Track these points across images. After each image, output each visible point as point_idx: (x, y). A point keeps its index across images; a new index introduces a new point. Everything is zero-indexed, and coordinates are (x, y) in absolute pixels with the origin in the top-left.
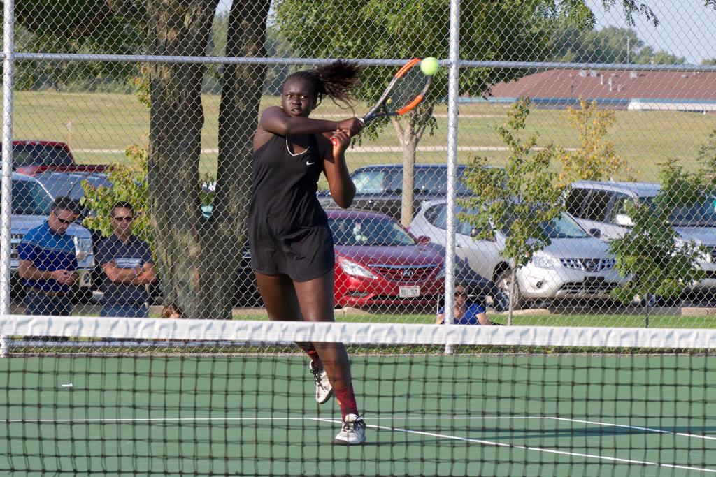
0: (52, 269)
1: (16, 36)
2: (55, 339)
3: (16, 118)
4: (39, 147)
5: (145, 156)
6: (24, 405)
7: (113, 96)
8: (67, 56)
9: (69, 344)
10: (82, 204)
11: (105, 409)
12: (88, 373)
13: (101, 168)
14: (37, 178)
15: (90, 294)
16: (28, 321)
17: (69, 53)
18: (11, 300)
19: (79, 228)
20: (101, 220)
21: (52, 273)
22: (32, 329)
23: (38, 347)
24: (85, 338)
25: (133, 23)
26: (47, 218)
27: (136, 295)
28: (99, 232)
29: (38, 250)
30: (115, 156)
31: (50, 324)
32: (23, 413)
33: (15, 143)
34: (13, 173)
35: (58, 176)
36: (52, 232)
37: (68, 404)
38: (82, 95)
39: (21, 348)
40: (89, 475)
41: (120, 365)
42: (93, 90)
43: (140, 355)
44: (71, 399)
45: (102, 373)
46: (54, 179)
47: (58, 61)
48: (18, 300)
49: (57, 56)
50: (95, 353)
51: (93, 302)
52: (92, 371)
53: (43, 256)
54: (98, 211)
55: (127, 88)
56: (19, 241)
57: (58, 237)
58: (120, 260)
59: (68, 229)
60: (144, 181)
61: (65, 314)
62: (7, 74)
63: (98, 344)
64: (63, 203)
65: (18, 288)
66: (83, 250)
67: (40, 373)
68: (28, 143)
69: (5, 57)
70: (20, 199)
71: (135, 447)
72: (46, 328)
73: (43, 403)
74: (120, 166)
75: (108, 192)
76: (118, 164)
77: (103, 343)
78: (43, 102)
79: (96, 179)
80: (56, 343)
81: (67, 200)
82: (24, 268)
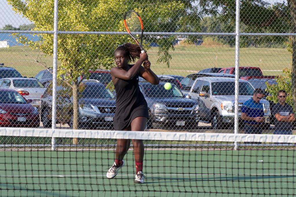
0: (254, 116)
1: (240, 26)
2: (256, 143)
3: (240, 58)
4: (249, 69)
5: (290, 72)
6: (244, 168)
7: (278, 49)
8: (260, 34)
9: (261, 145)
10: (266, 91)
11: (276, 170)
12: (269, 156)
13: (273, 77)
14: (249, 81)
15: (269, 126)
16: (246, 136)
17: (261, 33)
18: (239, 128)
19: (265, 100)
20: (273, 97)
21: (255, 118)
22: (247, 139)
23: (249, 146)
24: (267, 143)
25: (286, 21)
26: (252, 96)
27: (287, 126)
28: (273, 102)
29: (249, 109)
30: (279, 72)
31: (254, 137)
32: (244, 172)
33: (240, 68)
34: (239, 79)
35: (257, 80)
36: (254, 102)
37: (261, 168)
38: (266, 49)
39: (243, 146)
40: (270, 196)
41: (281, 153)
42: (270, 47)
43: (289, 149)
44: (263, 166)
45: (275, 156)
46: (255, 81)
47: (257, 36)
48: (241, 128)
49: (256, 34)
50: (272, 149)
51: (271, 129)
52: (270, 155)
53: (251, 111)
54: (272, 94)
55: (283, 46)
56: (241, 105)
57: (257, 104)
58: (281, 113)
59: (260, 101)
60: (290, 82)
61: (260, 133)
62: (237, 41)
63: (272, 145)
64: (258, 91)
65: (241, 123)
66: (266, 109)
67: (251, 156)
68: (245, 68)
69: (236, 35)
70: (242, 89)
71: (288, 185)
72: (253, 139)
73: (252, 167)
74: (280, 76)
75: (276, 86)
76: (280, 75)
77: (275, 145)
78: (251, 52)
79: (272, 81)
80: (256, 145)
81: (260, 89)
82: (244, 116)
